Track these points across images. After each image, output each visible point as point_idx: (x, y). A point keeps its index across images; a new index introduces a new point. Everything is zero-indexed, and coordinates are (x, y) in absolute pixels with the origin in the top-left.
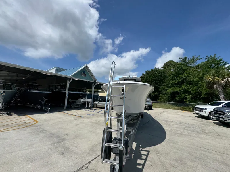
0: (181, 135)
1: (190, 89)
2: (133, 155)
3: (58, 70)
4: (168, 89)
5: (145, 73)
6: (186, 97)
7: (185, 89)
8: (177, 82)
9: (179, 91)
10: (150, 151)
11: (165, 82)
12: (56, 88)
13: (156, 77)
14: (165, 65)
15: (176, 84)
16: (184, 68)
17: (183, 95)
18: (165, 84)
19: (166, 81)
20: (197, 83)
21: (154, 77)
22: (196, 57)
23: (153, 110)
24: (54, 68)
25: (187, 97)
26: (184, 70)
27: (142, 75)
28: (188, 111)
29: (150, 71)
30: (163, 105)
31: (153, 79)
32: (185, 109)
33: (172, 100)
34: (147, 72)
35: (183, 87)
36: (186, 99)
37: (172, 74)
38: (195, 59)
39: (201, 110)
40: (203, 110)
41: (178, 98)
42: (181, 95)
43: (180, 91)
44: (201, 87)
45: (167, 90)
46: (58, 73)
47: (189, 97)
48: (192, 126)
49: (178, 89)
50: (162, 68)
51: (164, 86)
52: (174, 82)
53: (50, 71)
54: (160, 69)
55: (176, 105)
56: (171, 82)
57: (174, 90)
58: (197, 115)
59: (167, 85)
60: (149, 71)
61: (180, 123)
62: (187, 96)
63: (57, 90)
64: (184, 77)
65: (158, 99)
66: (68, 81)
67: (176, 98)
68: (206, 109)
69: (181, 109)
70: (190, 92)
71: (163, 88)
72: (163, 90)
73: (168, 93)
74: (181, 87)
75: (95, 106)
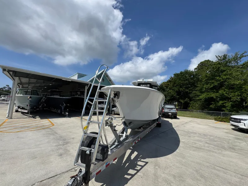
0: (198, 149)
1: (231, 94)
2: (127, 164)
3: (80, 76)
4: (201, 95)
5: (173, 76)
6: (224, 104)
7: (223, 94)
8: (212, 86)
9: (215, 97)
10: (149, 163)
11: (198, 87)
12: (77, 94)
13: (187, 80)
14: (198, 66)
15: (212, 89)
16: (222, 68)
17: (221, 102)
18: (198, 88)
19: (199, 85)
20: (241, 87)
21: (184, 81)
22: (240, 53)
23: (179, 119)
24: (76, 74)
25: (227, 105)
26: (222, 71)
27: (169, 79)
28: (225, 122)
29: (179, 74)
30: (195, 113)
31: (182, 83)
32: (220, 120)
33: (206, 108)
34: (175, 75)
35: (220, 92)
36: (224, 107)
37: (206, 76)
38: (239, 56)
39: (239, 121)
40: (241, 121)
41: (214, 105)
42: (218, 102)
43: (217, 97)
44: (245, 93)
45: (199, 95)
46: (79, 79)
47: (229, 104)
48: (218, 140)
49: (213, 95)
50: (195, 69)
51: (196, 91)
52: (209, 86)
53: (71, 78)
54: (192, 71)
55: (211, 114)
56: (205, 86)
57: (208, 96)
58: (233, 127)
59: (201, 89)
60: (177, 74)
61: (205, 135)
62: (226, 103)
63: (77, 96)
64: (222, 80)
65: (189, 107)
66: (86, 87)
67: (211, 106)
68: (245, 120)
69: (216, 120)
70: (230, 98)
71: (196, 94)
72: (195, 96)
73: (200, 99)
74: (218, 92)
75: (113, 113)
